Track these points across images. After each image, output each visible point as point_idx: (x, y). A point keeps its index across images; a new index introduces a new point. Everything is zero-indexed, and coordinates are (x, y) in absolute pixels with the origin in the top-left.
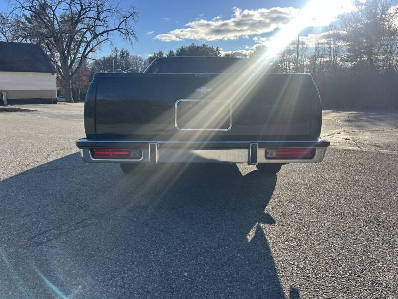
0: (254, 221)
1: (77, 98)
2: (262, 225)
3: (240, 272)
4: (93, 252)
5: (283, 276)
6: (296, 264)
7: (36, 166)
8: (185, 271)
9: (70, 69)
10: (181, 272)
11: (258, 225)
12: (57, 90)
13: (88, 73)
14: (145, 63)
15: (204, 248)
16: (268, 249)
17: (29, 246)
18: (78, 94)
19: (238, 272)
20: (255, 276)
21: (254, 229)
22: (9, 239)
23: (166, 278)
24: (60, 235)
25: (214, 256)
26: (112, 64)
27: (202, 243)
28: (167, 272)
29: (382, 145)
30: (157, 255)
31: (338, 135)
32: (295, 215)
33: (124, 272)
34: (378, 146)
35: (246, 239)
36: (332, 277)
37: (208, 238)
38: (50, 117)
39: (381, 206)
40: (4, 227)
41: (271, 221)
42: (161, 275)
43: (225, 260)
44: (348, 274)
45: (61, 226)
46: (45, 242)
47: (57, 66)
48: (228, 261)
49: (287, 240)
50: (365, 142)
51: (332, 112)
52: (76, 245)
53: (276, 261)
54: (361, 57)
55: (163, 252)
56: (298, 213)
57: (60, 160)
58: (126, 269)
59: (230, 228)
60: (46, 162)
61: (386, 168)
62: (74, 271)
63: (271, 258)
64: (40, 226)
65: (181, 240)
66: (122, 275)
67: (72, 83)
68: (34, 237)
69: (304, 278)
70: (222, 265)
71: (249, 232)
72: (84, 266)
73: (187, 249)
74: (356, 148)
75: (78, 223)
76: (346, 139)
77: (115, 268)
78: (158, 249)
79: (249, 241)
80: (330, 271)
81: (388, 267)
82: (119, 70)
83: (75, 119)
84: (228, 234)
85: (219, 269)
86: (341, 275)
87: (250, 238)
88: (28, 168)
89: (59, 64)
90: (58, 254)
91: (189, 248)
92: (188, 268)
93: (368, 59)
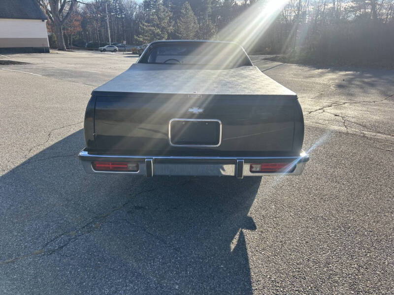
0: (238, 226)
1: (70, 44)
2: (244, 231)
3: (222, 286)
4: (99, 263)
5: (256, 289)
6: (268, 276)
7: (38, 151)
8: (177, 283)
9: (61, 14)
10: (173, 284)
11: (241, 230)
12: (49, 36)
13: (80, 17)
14: (140, 7)
15: (193, 258)
16: (246, 259)
17: (44, 255)
18: (70, 41)
19: (220, 285)
20: (233, 290)
21: (237, 237)
22: (26, 247)
23: (161, 292)
24: (69, 241)
25: (201, 267)
26: (105, 8)
27: (192, 252)
28: (161, 285)
29: (368, 124)
30: (154, 266)
31: (328, 109)
32: (275, 219)
33: (126, 285)
34: (365, 126)
35: (229, 248)
36: (296, 290)
37: (197, 245)
38: (44, 75)
39: (351, 208)
40: (19, 233)
41: (252, 226)
42: (156, 289)
43: (210, 272)
44: (310, 288)
45: (69, 231)
46: (57, 250)
47: (47, 10)
48: (213, 273)
49: (264, 249)
50: (353, 120)
51: (328, 72)
52: (84, 254)
53: (252, 274)
54: (365, 8)
55: (158, 262)
56: (277, 216)
57: (60, 142)
58: (127, 281)
59: (217, 235)
60: (47, 145)
61: (365, 158)
62: (84, 284)
63: (248, 270)
64: (51, 231)
65: (174, 249)
66: (124, 288)
67: (64, 29)
68: (47, 244)
69: (273, 292)
70: (207, 277)
71: (232, 239)
72: (93, 278)
73: (179, 259)
74: (343, 129)
75: (84, 227)
76: (336, 115)
77: (118, 281)
78: (154, 259)
79: (232, 250)
80: (295, 284)
81: (344, 281)
82: (112, 14)
83: (70, 79)
84: (214, 241)
85: (204, 281)
86: (304, 289)
87: (233, 246)
88: (32, 154)
89: (49, 8)
90: (70, 265)
91: (180, 257)
92: (179, 281)
93: (371, 11)
